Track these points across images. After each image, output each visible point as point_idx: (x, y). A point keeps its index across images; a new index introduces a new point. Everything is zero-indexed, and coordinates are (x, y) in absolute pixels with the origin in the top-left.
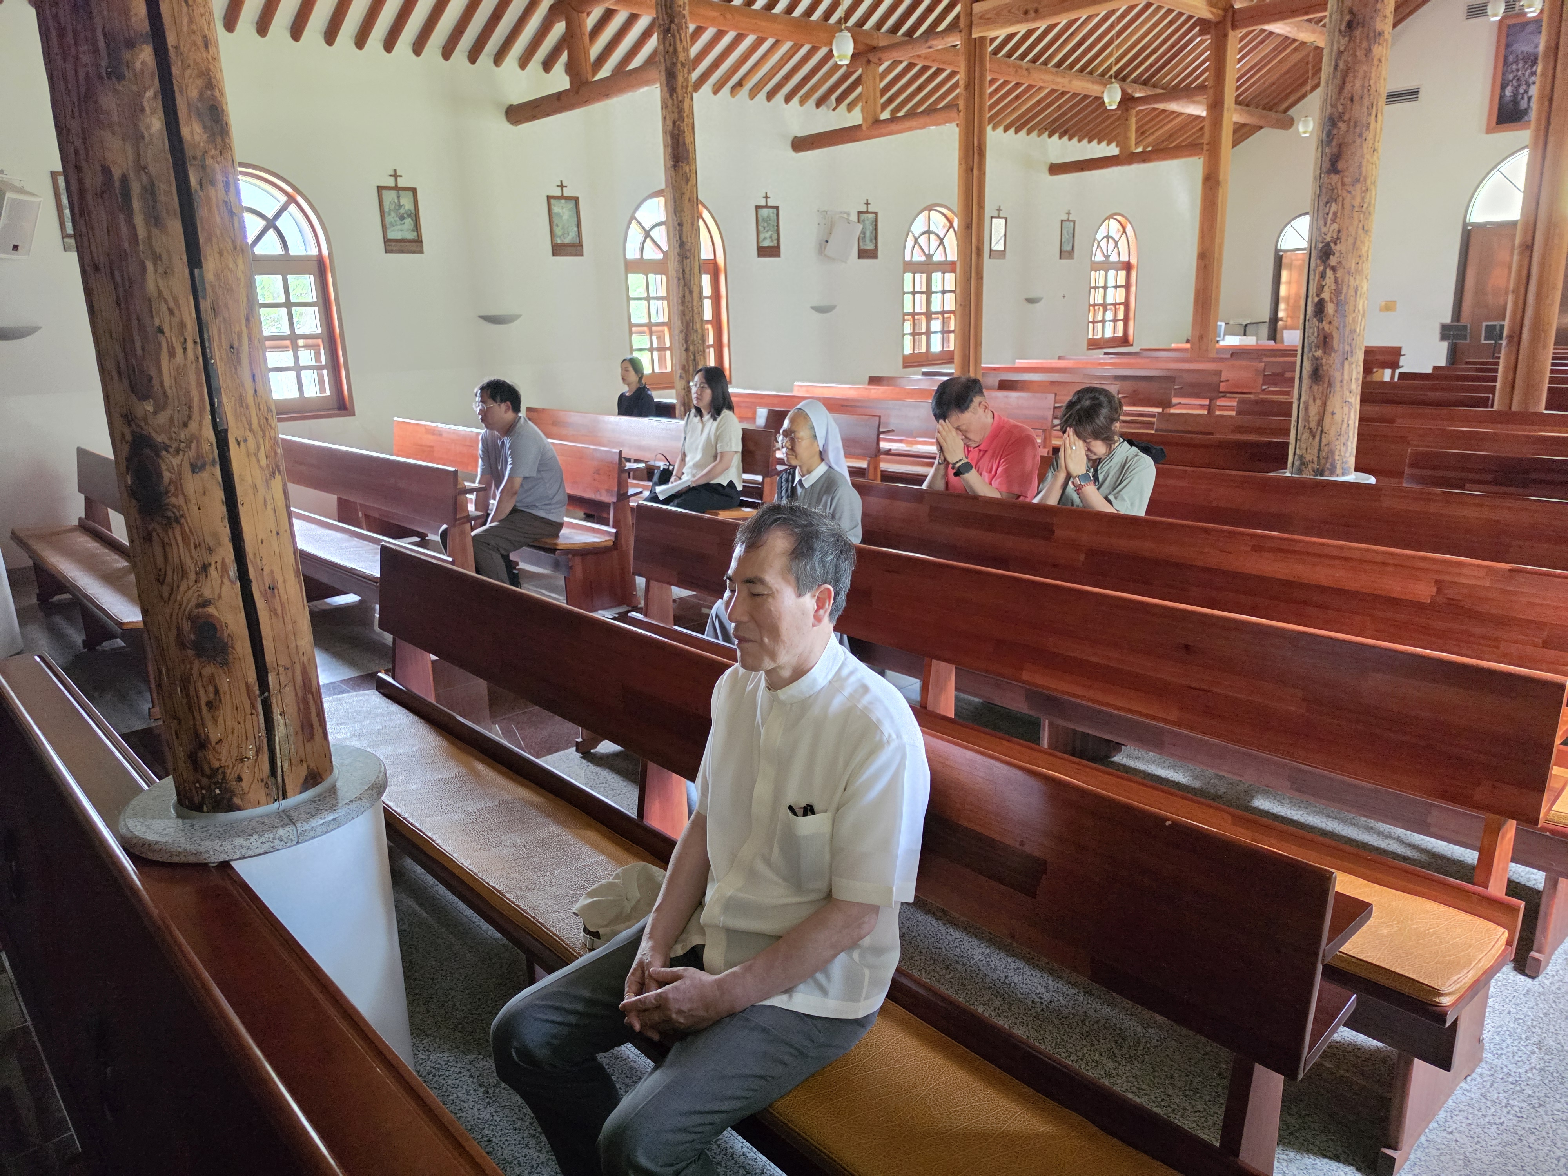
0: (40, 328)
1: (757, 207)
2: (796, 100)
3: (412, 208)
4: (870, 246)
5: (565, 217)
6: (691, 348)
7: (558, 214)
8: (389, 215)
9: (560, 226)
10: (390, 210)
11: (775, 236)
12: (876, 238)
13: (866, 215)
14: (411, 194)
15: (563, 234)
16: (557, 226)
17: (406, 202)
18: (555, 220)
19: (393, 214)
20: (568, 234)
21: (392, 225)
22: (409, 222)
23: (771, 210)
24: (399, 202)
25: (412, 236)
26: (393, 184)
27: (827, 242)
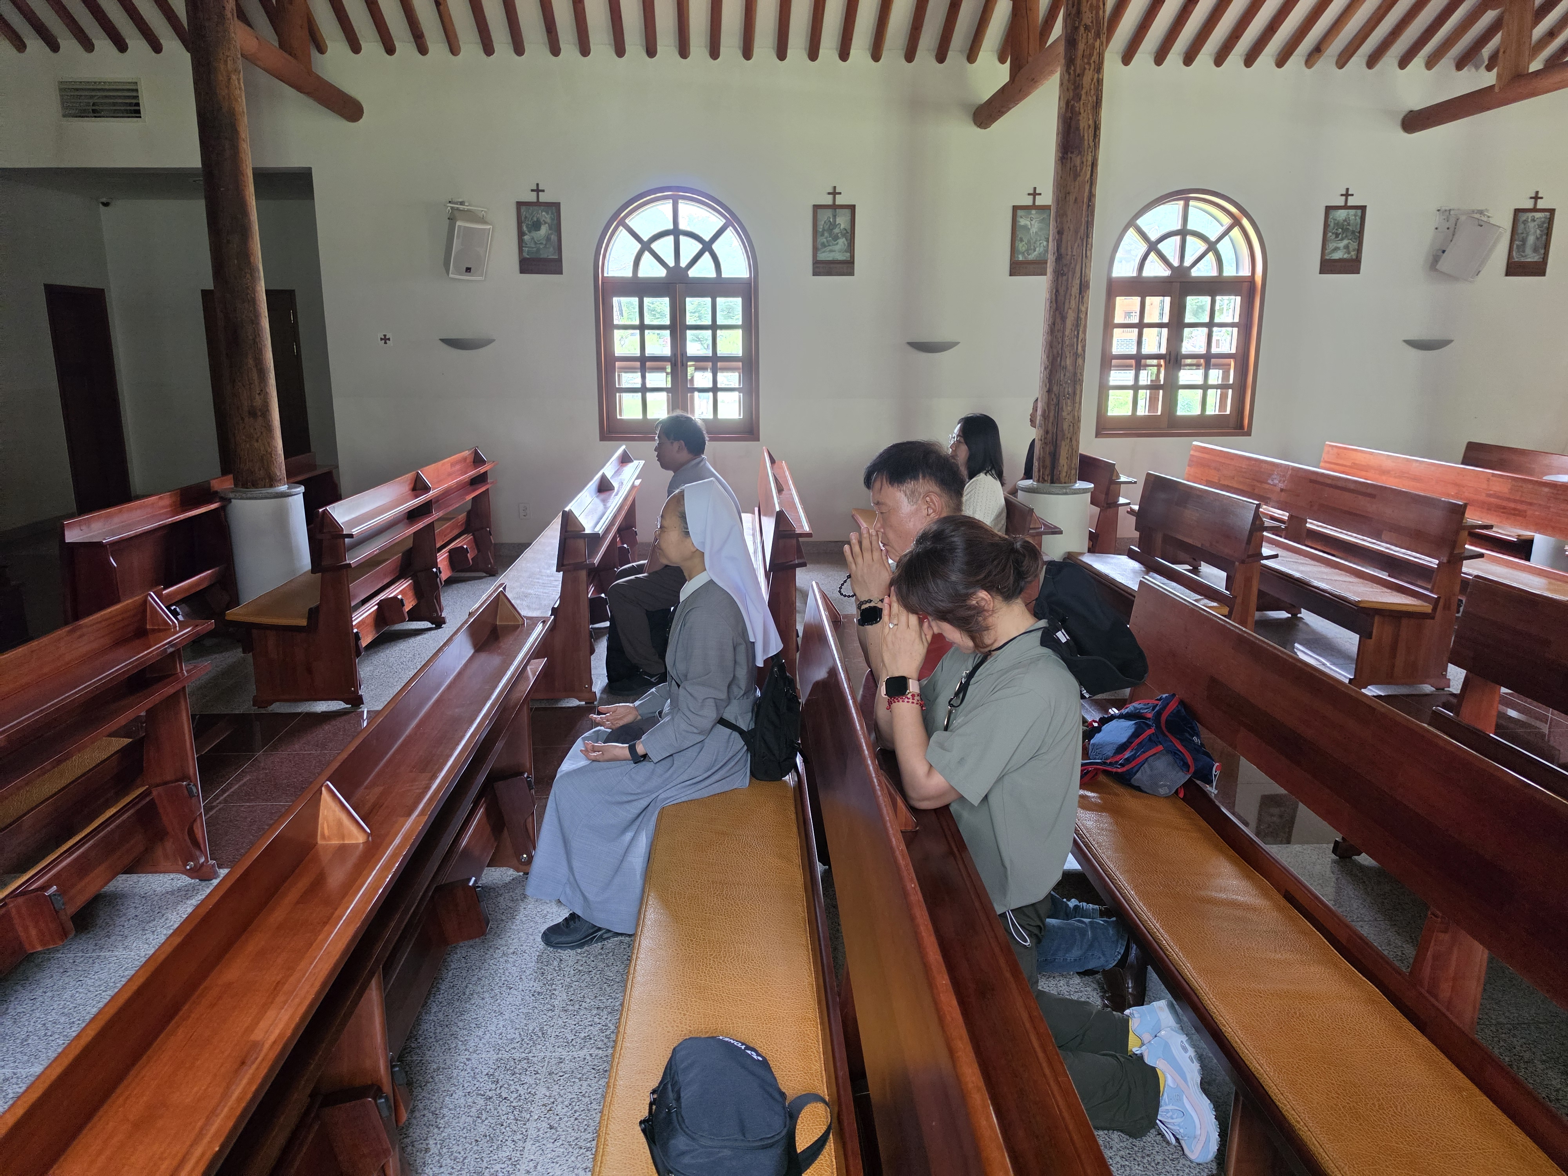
0: (494, 340)
1: (1328, 209)
2: (1418, 62)
3: (848, 228)
4: (1532, 257)
5: (1034, 230)
6: (1055, 389)
7: (1025, 227)
8: (822, 235)
9: (1026, 241)
10: (824, 230)
11: (1354, 245)
12: (1547, 246)
13: (1530, 215)
14: (848, 212)
15: (1027, 250)
16: (1021, 240)
17: (842, 221)
18: (1020, 234)
19: (826, 234)
20: (1035, 250)
21: (823, 245)
22: (842, 242)
23: (1352, 212)
24: (835, 221)
25: (845, 256)
26: (830, 202)
27: (1444, 252)
